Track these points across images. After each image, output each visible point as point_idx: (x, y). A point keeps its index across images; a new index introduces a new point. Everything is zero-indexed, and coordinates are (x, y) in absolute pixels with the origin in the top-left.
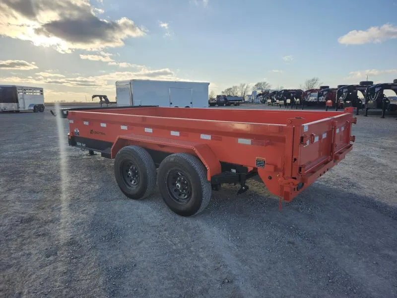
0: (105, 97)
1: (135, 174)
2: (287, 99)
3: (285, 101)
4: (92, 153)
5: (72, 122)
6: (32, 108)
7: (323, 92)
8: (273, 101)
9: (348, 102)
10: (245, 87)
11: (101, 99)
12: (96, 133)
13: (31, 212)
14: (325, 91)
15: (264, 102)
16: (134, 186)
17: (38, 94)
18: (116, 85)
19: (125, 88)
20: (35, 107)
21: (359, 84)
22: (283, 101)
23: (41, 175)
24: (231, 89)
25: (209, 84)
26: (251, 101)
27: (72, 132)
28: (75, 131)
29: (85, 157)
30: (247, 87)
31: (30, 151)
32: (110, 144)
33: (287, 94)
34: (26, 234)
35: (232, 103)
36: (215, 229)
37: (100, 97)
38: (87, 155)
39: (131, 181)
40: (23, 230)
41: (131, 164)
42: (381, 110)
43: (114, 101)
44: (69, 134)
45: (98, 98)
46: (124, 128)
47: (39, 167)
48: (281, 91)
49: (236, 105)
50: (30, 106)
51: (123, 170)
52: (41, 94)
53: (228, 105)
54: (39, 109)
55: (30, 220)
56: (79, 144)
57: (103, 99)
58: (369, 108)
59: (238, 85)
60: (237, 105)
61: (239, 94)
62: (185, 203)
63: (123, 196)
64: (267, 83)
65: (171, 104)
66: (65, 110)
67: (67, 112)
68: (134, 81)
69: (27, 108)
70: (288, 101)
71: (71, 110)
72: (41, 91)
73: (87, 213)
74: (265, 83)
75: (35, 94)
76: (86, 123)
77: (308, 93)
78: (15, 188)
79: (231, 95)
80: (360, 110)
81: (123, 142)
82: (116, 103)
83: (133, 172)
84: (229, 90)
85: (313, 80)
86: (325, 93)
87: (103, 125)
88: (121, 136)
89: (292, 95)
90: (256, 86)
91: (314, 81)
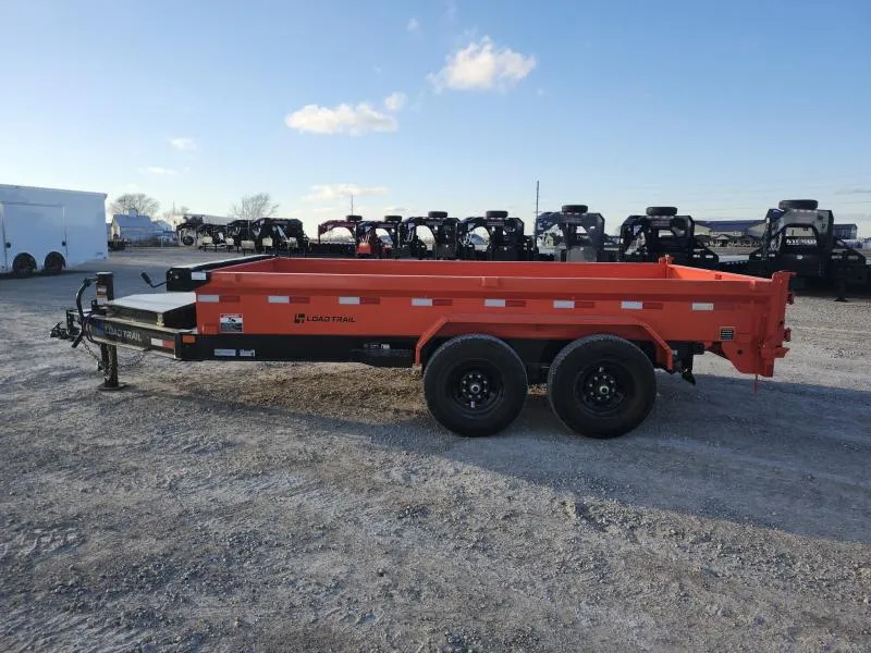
12: (318, 319)
27: (214, 325)
28: (226, 320)
39: (469, 403)
46: (420, 303)
56: (223, 353)
67: (208, 276)
70: (268, 242)
74: (143, 196)
76: (280, 299)
87: (349, 301)
91: (262, 200)
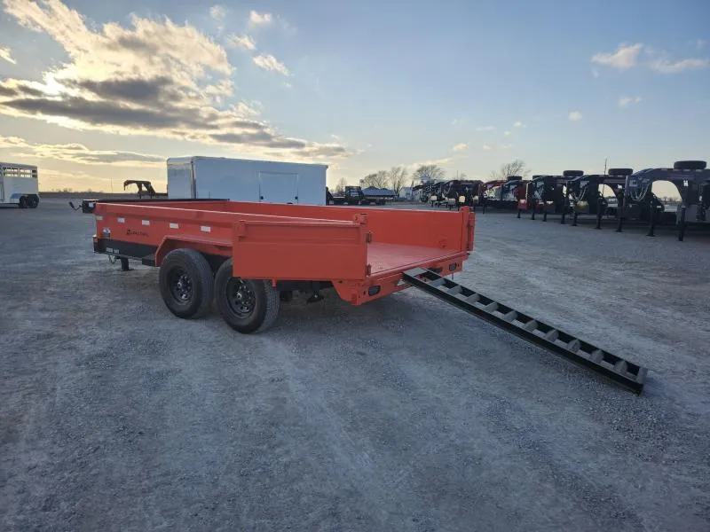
0: (147, 184)
1: (186, 285)
2: (460, 195)
3: (457, 199)
4: (125, 267)
5: (100, 218)
6: (17, 201)
7: (509, 185)
8: (440, 199)
9: (550, 202)
10: (400, 174)
11: (140, 187)
12: (135, 233)
13: (48, 328)
14: (513, 184)
15: (425, 200)
16: (184, 301)
17: (28, 176)
18: (168, 165)
19: (182, 170)
20: (23, 198)
21: (561, 174)
22: (453, 200)
23: (52, 294)
24: (375, 175)
25: (327, 167)
26: (409, 199)
27: (100, 233)
28: (105, 231)
29: (115, 273)
30: (403, 174)
31: (30, 264)
32: (153, 249)
33: (458, 187)
34: (47, 348)
35: (373, 201)
36: (281, 345)
37: (139, 184)
38: (118, 270)
39: (182, 295)
40: (44, 345)
41: (182, 272)
42: (595, 217)
43: (165, 191)
44: (95, 236)
45: (135, 185)
46: (173, 226)
47: (48, 283)
48: (448, 183)
49: (378, 204)
50: (14, 196)
51: (171, 281)
52: (33, 176)
53: (367, 203)
54: (29, 201)
55: (49, 336)
56: (109, 250)
57: (144, 189)
58: (580, 214)
59: (388, 170)
60: (382, 203)
61: (390, 186)
62: (247, 318)
63: (171, 315)
64: (437, 168)
65: (262, 198)
66: (91, 202)
67: (94, 205)
68: (199, 158)
69: (7, 201)
70: (462, 199)
71: (99, 202)
72: (34, 171)
73: (123, 331)
75: (22, 176)
76: (122, 220)
77: (489, 186)
78: (19, 306)
79: (376, 186)
80: (567, 216)
81: (171, 244)
82: (166, 195)
83: (184, 282)
84: (372, 177)
85: (514, 165)
86: (512, 187)
87: (146, 223)
88: (170, 236)
89: (467, 189)
90: (419, 171)
